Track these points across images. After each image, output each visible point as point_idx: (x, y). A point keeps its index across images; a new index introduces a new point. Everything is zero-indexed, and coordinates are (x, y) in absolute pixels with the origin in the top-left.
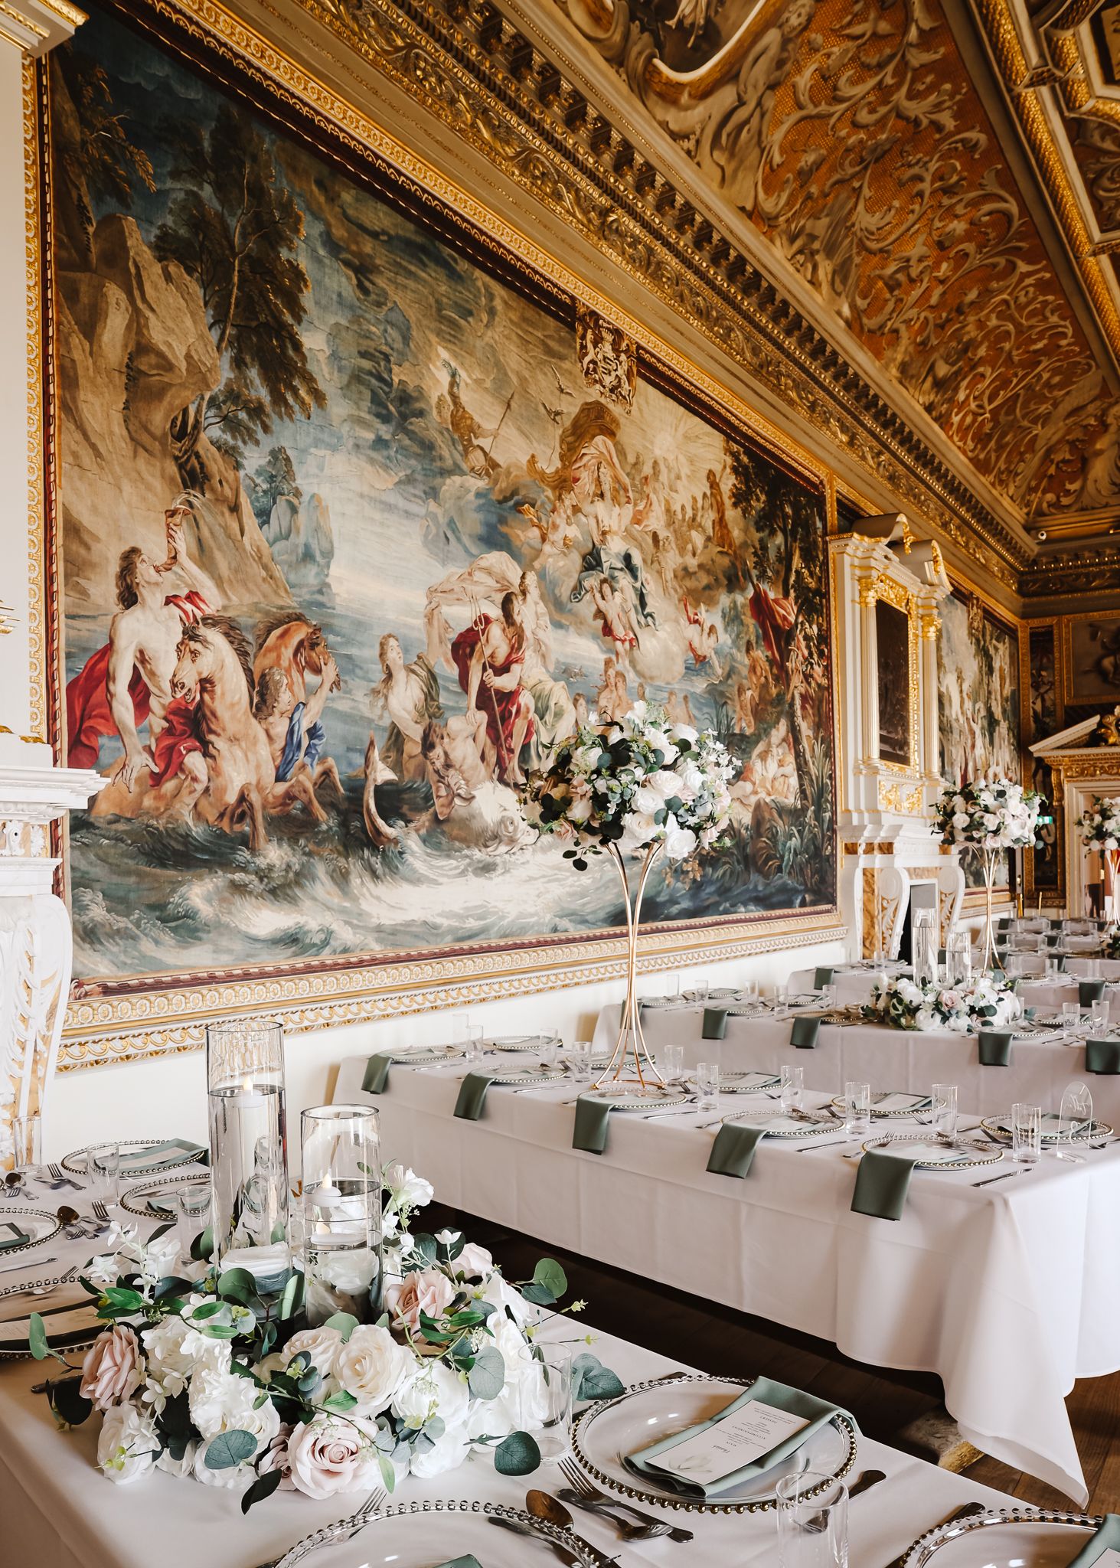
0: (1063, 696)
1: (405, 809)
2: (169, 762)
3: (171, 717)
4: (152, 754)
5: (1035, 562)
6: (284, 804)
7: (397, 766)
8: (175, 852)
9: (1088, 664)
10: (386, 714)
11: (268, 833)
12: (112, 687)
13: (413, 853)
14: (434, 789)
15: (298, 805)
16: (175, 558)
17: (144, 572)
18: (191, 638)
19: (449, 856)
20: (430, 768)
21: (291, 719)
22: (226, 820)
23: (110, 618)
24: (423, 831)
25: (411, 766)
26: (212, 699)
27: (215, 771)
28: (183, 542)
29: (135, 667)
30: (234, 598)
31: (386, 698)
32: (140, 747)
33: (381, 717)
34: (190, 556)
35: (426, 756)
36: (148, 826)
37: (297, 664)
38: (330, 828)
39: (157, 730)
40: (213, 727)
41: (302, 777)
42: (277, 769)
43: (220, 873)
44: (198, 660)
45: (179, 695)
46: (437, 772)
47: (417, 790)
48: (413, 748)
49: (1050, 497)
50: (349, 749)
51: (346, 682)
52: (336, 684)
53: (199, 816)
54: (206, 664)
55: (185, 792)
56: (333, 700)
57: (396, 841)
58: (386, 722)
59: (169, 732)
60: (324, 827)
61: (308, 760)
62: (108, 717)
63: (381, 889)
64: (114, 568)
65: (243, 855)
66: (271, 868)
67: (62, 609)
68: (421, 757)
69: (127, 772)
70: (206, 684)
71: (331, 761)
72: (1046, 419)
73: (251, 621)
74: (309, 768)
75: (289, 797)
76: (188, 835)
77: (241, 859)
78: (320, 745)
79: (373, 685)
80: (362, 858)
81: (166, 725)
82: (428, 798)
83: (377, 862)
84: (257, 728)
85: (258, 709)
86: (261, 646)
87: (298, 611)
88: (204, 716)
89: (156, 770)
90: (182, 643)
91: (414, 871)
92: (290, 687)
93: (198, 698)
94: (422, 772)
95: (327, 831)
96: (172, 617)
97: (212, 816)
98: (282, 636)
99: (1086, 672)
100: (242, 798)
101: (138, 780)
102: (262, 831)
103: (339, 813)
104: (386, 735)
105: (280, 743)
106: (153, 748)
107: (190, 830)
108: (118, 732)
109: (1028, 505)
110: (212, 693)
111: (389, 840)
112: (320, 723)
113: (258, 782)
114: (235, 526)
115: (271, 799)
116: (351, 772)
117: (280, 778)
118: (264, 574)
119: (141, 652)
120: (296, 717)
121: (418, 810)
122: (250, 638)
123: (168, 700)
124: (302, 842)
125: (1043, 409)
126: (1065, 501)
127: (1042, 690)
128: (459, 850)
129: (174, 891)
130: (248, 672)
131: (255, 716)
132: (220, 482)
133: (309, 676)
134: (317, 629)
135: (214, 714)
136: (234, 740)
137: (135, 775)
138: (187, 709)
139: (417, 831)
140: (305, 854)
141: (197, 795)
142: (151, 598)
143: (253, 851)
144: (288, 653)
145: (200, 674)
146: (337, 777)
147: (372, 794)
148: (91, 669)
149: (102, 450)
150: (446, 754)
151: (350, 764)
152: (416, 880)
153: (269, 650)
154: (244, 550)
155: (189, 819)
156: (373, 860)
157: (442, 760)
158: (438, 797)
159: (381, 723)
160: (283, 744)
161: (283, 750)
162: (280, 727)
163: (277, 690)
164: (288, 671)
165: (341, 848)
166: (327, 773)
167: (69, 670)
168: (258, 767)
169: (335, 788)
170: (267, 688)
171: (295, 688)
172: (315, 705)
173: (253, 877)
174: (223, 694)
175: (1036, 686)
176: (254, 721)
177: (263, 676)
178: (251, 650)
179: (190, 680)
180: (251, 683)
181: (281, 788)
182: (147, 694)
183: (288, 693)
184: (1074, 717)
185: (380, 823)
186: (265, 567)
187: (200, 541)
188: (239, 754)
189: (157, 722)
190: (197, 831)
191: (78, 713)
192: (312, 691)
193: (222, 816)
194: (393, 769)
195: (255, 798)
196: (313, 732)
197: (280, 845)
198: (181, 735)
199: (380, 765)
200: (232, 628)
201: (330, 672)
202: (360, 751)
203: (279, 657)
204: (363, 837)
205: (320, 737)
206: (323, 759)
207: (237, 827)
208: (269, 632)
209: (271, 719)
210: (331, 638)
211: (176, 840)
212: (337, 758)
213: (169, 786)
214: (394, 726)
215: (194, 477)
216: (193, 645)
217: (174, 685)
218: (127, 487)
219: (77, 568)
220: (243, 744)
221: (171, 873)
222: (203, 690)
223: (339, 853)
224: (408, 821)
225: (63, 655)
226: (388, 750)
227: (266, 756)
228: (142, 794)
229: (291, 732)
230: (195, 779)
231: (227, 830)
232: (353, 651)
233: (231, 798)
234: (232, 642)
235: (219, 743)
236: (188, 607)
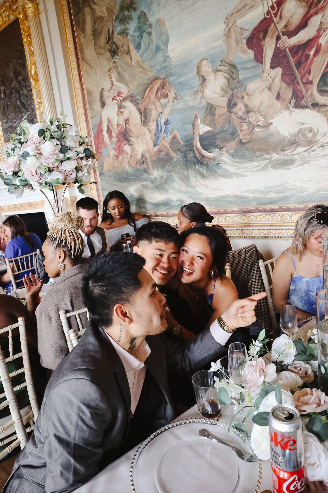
1: (218, 143)
2: (120, 150)
3: (118, 136)
4: (114, 149)
6: (158, 154)
7: (212, 123)
8: (124, 178)
10: (203, 100)
11: (153, 166)
12: (103, 134)
13: (225, 163)
14: (238, 127)
15: (163, 153)
16: (113, 84)
17: (106, 94)
18: (120, 108)
19: (252, 161)
20: (234, 117)
21: (157, 121)
22: (138, 164)
23: (100, 114)
24: (231, 151)
25: (220, 121)
26: (129, 125)
27: (133, 149)
28: (114, 76)
29: (107, 125)
30: (131, 86)
31: (203, 92)
32: (111, 148)
33: (200, 103)
34: (117, 81)
35: (230, 112)
36: (116, 171)
37: (157, 98)
38: (178, 159)
39: (115, 141)
40: (130, 135)
41: (164, 142)
42: (154, 142)
43: (138, 182)
44: (123, 114)
45: (119, 128)
46: (241, 118)
47: (227, 131)
48: (222, 110)
50: (184, 124)
51: (180, 95)
52: (176, 98)
53: (130, 165)
54: (126, 114)
55: (125, 158)
56: (175, 105)
57: (214, 159)
58: (204, 103)
59: (118, 141)
60: (175, 160)
61: (165, 135)
62: (103, 142)
63: (207, 182)
64: (98, 98)
65: (145, 175)
66: (155, 178)
67: (90, 117)
68: (228, 113)
69: (109, 157)
70: (127, 121)
71: (175, 132)
73: (138, 91)
74: (166, 138)
75: (160, 151)
76: (127, 172)
77: (144, 177)
78: (170, 127)
79: (194, 89)
80: (195, 170)
81: (117, 139)
82: (234, 134)
83: (203, 170)
84: (145, 129)
85: (144, 122)
86: (143, 98)
87: (155, 76)
88: (127, 132)
89: (116, 154)
90: (118, 111)
91: (227, 171)
92: (155, 109)
93: (125, 127)
94: (229, 121)
95: (177, 161)
96: (114, 104)
97: (133, 164)
98: (150, 90)
100: (143, 156)
101: (112, 158)
102: (150, 166)
103: (182, 152)
104: (204, 110)
105: (154, 132)
106: (115, 148)
107: (128, 170)
108: (106, 146)
110: (129, 124)
111: (210, 159)
112: (169, 118)
113: (148, 148)
114: (129, 59)
115: (152, 154)
116: (186, 134)
117: (155, 146)
118: (141, 70)
119: (108, 120)
120: (159, 120)
121: (229, 141)
122: (138, 97)
123: (117, 131)
124: (167, 167)
128: (260, 156)
129: (126, 189)
130: (139, 110)
131: (144, 125)
132: (123, 46)
133: (163, 101)
134: (165, 78)
135: (130, 130)
136: (137, 137)
137: (111, 157)
138: (122, 132)
139: (227, 151)
140: (168, 172)
141: (128, 159)
142: (108, 101)
143: (148, 173)
144: (153, 96)
145: (124, 118)
146: (179, 137)
147: (198, 140)
148: (98, 131)
149: (92, 64)
150: (246, 106)
151: (185, 130)
152: (228, 175)
153: (146, 98)
154: (133, 66)
155: (127, 167)
156: (201, 169)
157: (243, 110)
158: (241, 131)
159: (200, 106)
160: (155, 132)
161: (155, 134)
162: (153, 126)
163: (151, 112)
164: (154, 103)
165: (184, 167)
166: (174, 138)
167: (93, 133)
168: (147, 143)
169: (179, 143)
170: (147, 113)
171: (158, 108)
172: (166, 112)
173: (149, 183)
174: (132, 122)
176: (143, 127)
177: (145, 109)
178: (139, 102)
179: (122, 122)
180: (141, 114)
181: (156, 148)
182: (111, 131)
183: (155, 111)
185: (204, 152)
186: (141, 67)
187: (119, 73)
188: (140, 141)
189: (115, 139)
190: (130, 170)
191: (97, 145)
192: (164, 106)
193: (137, 163)
194: (209, 125)
195: (147, 155)
196: (167, 123)
197: (158, 170)
198: (122, 140)
199: (201, 126)
200: (132, 97)
201: (172, 95)
202: (190, 123)
203: (150, 99)
204: (195, 160)
205: (170, 124)
206: (172, 132)
207: (142, 166)
208: (145, 91)
209: (149, 124)
210: (171, 79)
211: (124, 174)
212: (178, 130)
213: (120, 158)
214: (208, 103)
215: (114, 52)
216: (121, 110)
217: (118, 126)
218: (98, 71)
219: (91, 103)
220: (141, 137)
221: (124, 184)
222: (126, 123)
223: (183, 169)
224: (220, 148)
225: (92, 129)
226: (206, 117)
227: (149, 138)
228: (114, 162)
229: (158, 126)
230: (127, 154)
231: (139, 168)
232: (183, 79)
233: (139, 157)
234: (132, 103)
235: (133, 139)
236: (118, 98)
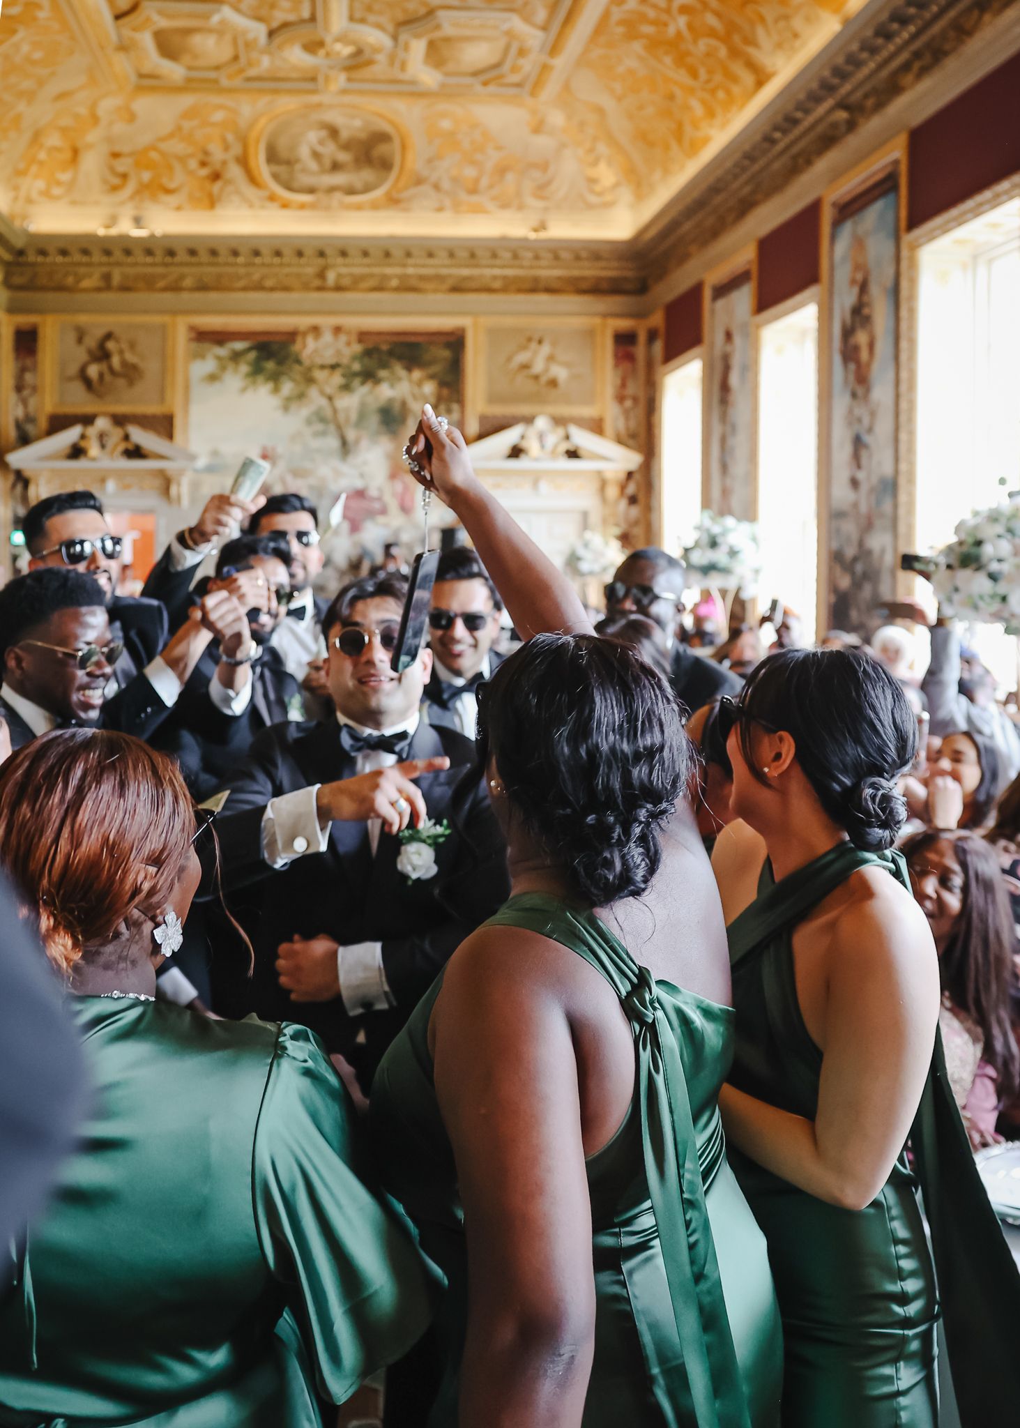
0: (47, 404)
5: (21, 253)
9: (73, 369)
49: (40, 184)
72: (30, 96)
99: (70, 379)
109: (16, 188)
125: (27, 84)
126: (56, 191)
127: (26, 392)
175: (19, 388)
184: (58, 424)
